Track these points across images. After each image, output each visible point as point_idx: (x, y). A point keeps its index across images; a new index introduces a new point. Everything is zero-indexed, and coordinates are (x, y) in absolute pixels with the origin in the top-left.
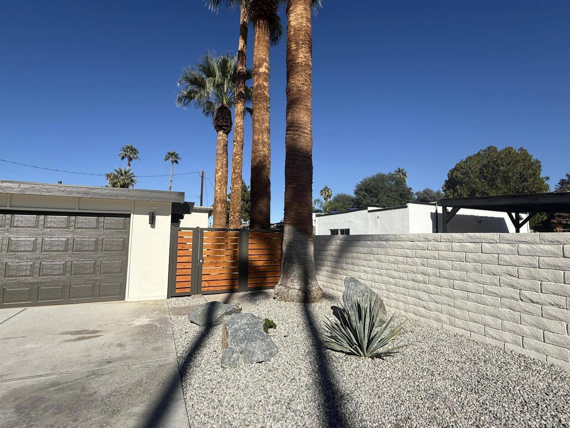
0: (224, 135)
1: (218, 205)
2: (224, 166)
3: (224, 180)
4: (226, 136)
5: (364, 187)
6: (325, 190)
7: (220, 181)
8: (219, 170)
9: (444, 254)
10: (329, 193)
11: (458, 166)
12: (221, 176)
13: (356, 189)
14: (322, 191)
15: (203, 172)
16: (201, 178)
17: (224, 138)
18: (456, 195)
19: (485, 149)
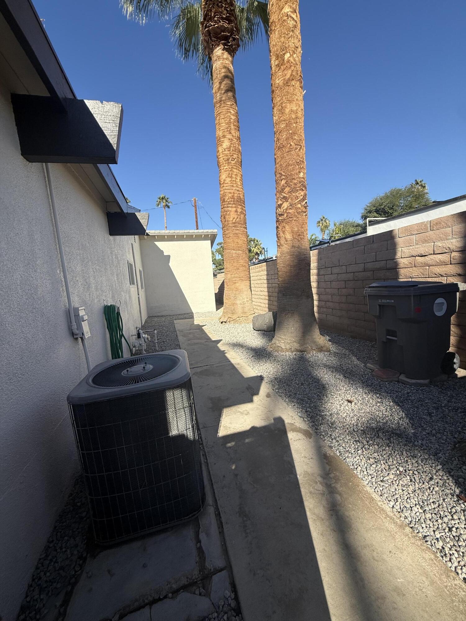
0: (226, 55)
1: (230, 209)
2: (232, 127)
3: (235, 156)
4: (230, 58)
6: (322, 220)
7: (228, 160)
8: (224, 136)
10: (326, 223)
12: (229, 148)
14: (319, 222)
17: (227, 62)
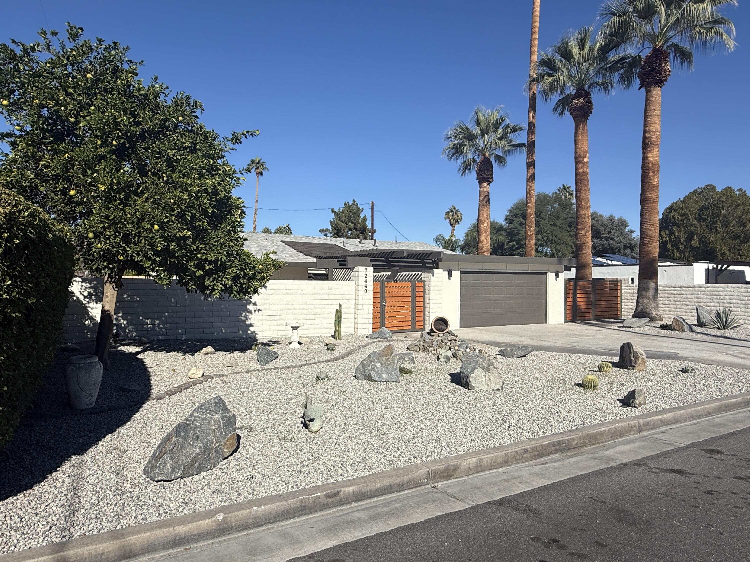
5: (520, 212)
6: (452, 211)
9: (743, 294)
11: (675, 205)
13: (508, 214)
14: (448, 213)
15: (373, 203)
16: (371, 211)
18: (673, 237)
19: (703, 187)
